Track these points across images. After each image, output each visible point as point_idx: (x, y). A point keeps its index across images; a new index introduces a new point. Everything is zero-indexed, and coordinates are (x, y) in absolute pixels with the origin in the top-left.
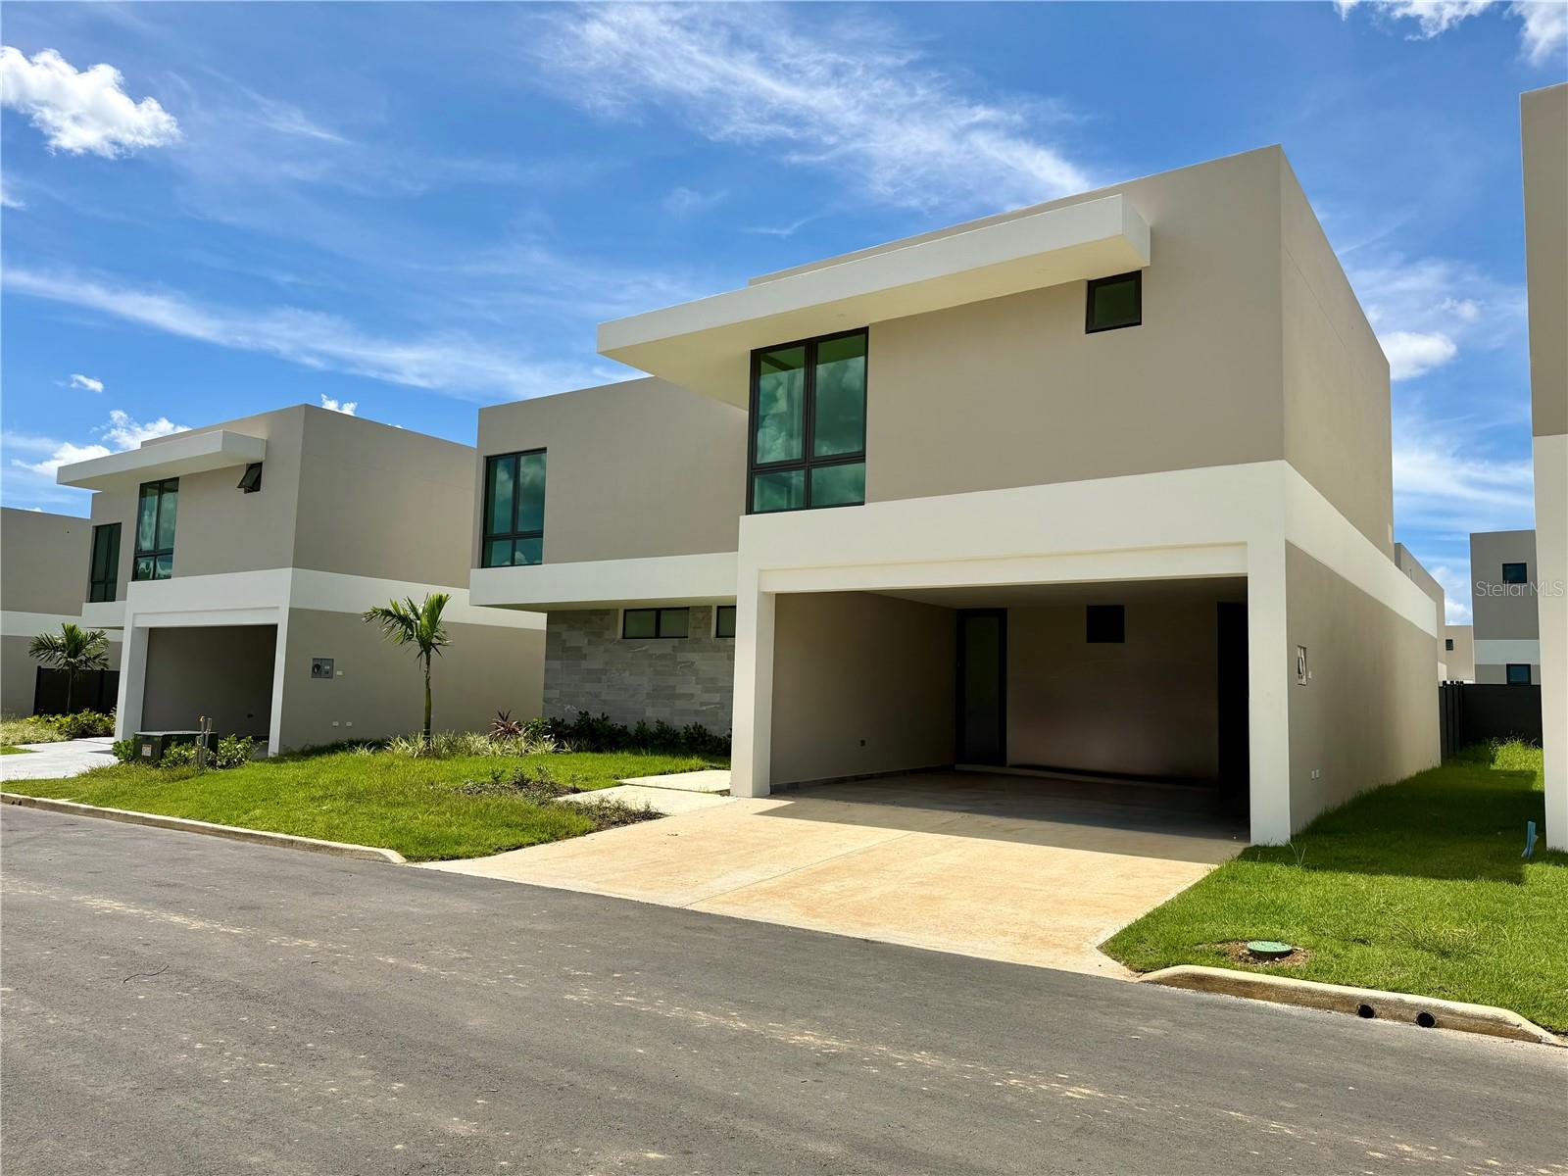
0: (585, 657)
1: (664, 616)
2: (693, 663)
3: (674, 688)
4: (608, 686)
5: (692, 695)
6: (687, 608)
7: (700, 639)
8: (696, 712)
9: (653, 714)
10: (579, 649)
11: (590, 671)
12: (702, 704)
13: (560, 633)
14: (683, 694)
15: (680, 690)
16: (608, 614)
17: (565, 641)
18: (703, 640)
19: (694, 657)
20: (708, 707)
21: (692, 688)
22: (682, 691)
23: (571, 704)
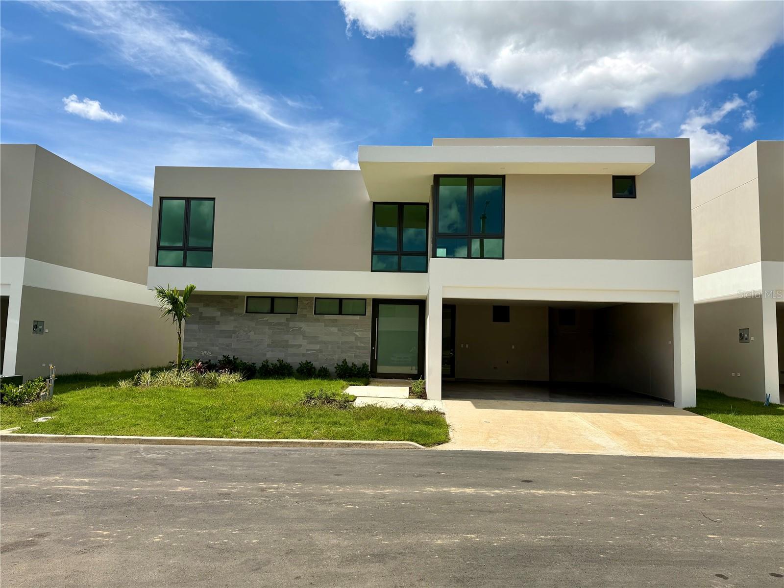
0: (218, 323)
1: (276, 301)
2: (301, 328)
3: (287, 341)
4: (237, 340)
5: (300, 346)
6: (297, 298)
7: (306, 315)
8: (303, 355)
9: (273, 356)
10: (213, 318)
11: (222, 331)
12: (307, 350)
13: (198, 308)
14: (295, 345)
15: (291, 342)
16: (238, 299)
17: (202, 313)
18: (308, 315)
19: (303, 325)
20: (311, 352)
21: (300, 340)
22: (293, 343)
23: (207, 351)
